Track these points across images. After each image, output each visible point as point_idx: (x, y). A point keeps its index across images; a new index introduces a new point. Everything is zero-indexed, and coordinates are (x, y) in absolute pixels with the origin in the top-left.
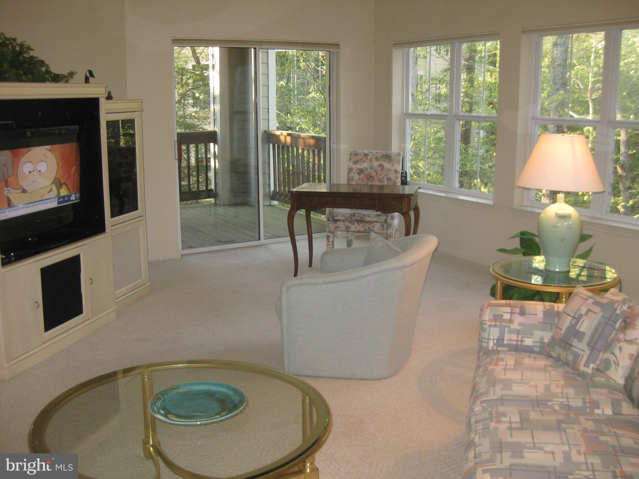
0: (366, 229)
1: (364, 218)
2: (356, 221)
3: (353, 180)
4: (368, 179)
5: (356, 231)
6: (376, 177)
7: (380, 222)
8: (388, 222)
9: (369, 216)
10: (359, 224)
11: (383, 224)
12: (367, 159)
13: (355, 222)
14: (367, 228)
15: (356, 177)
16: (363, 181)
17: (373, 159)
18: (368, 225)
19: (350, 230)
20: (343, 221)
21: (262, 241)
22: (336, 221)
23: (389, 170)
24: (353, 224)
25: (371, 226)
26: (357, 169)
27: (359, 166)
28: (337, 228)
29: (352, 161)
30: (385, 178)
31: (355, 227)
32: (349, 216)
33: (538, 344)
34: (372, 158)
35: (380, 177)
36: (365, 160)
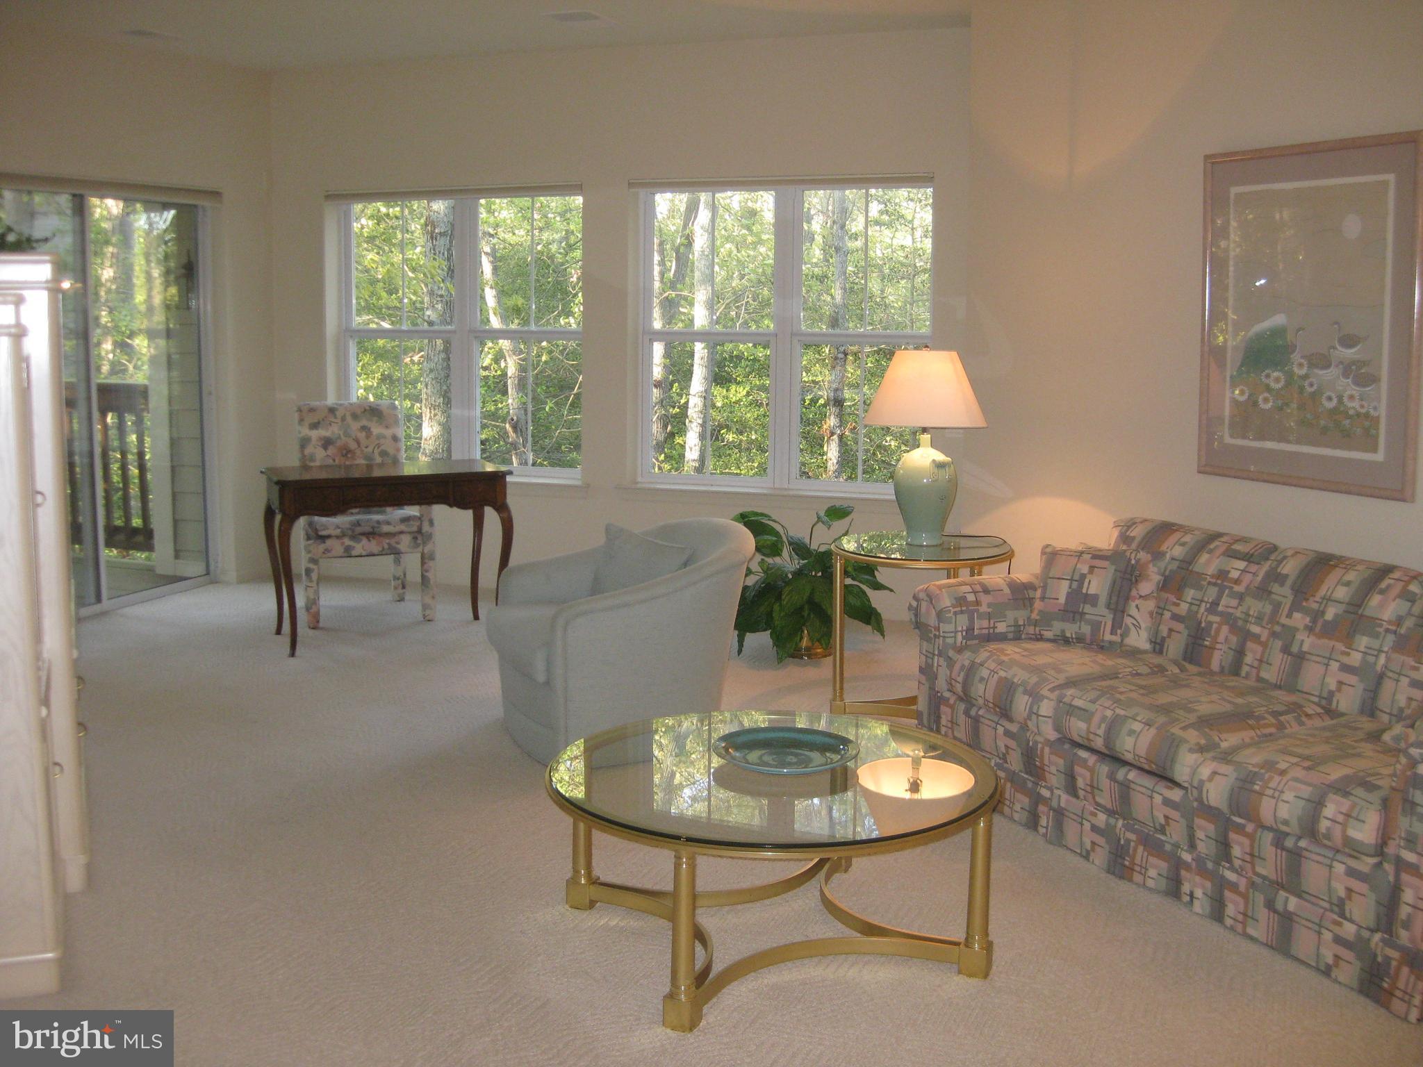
0: (383, 549)
1: (378, 527)
2: (363, 534)
3: (312, 460)
4: (343, 456)
5: (364, 553)
6: (358, 452)
7: (409, 533)
8: (424, 531)
9: (388, 523)
10: (369, 540)
11: (416, 535)
12: (336, 418)
13: (361, 537)
14: (386, 546)
15: (320, 454)
16: (334, 460)
17: (349, 418)
18: (387, 541)
19: (354, 553)
20: (337, 537)
21: (106, 604)
22: (323, 538)
23: (380, 437)
24: (359, 541)
25: (393, 541)
26: (320, 439)
27: (322, 432)
28: (327, 551)
29: (306, 424)
30: (376, 451)
31: (363, 547)
32: (348, 526)
33: (1012, 629)
34: (345, 415)
35: (366, 450)
36: (333, 420)
